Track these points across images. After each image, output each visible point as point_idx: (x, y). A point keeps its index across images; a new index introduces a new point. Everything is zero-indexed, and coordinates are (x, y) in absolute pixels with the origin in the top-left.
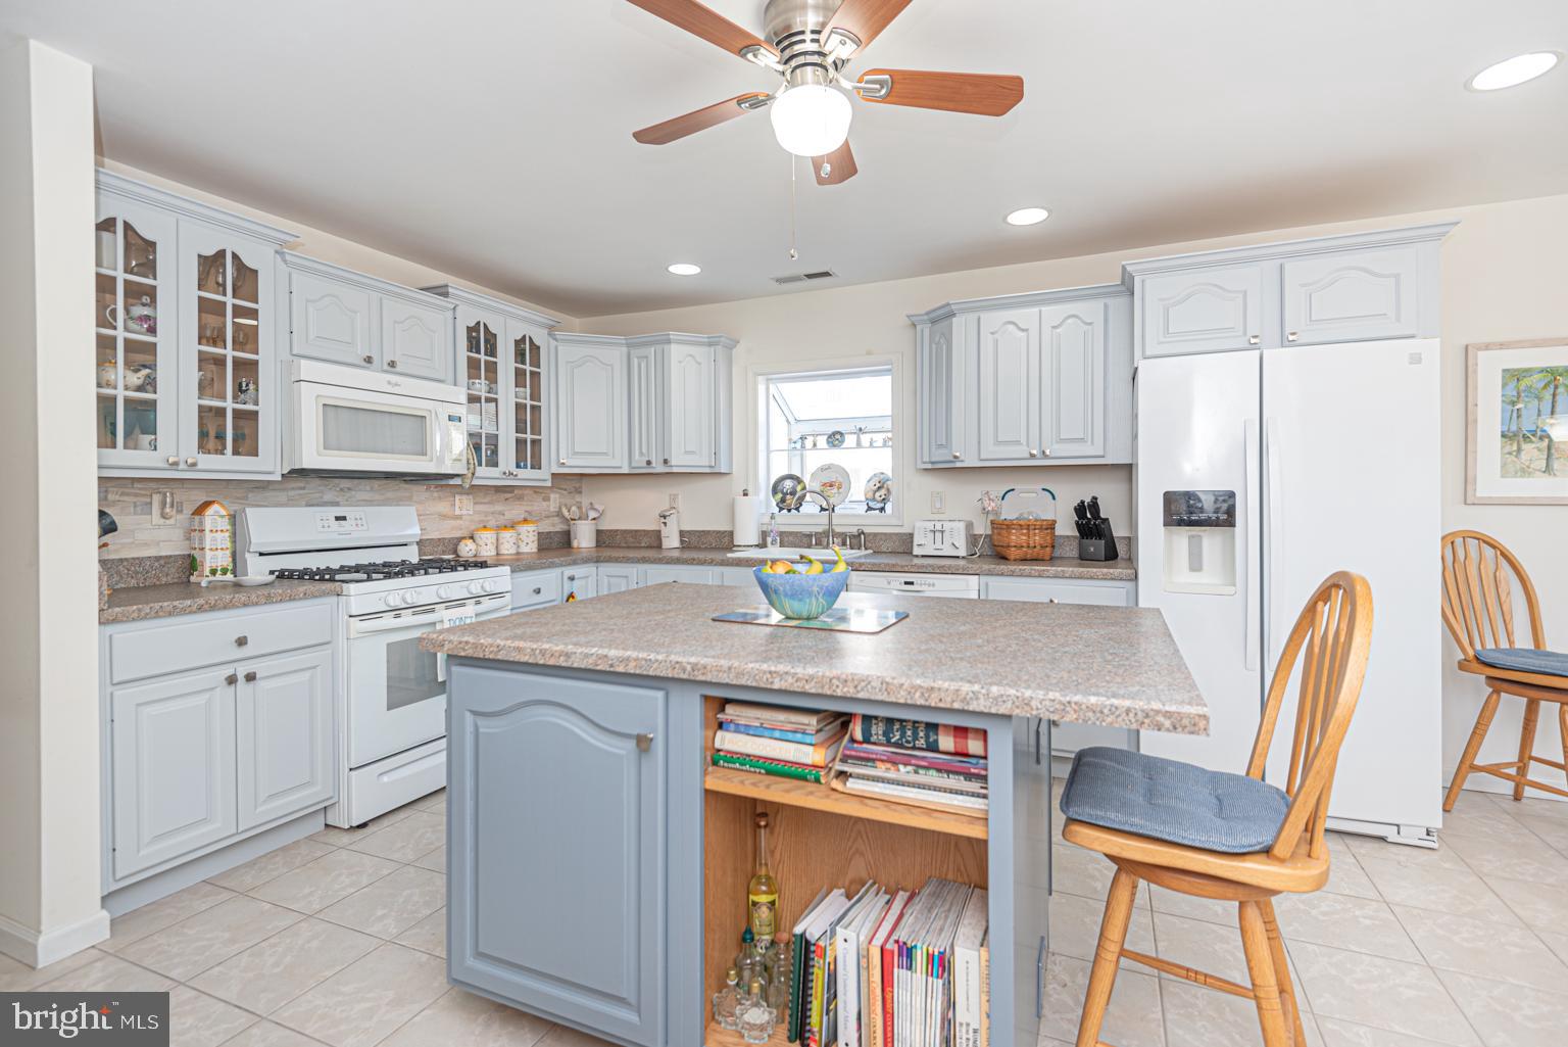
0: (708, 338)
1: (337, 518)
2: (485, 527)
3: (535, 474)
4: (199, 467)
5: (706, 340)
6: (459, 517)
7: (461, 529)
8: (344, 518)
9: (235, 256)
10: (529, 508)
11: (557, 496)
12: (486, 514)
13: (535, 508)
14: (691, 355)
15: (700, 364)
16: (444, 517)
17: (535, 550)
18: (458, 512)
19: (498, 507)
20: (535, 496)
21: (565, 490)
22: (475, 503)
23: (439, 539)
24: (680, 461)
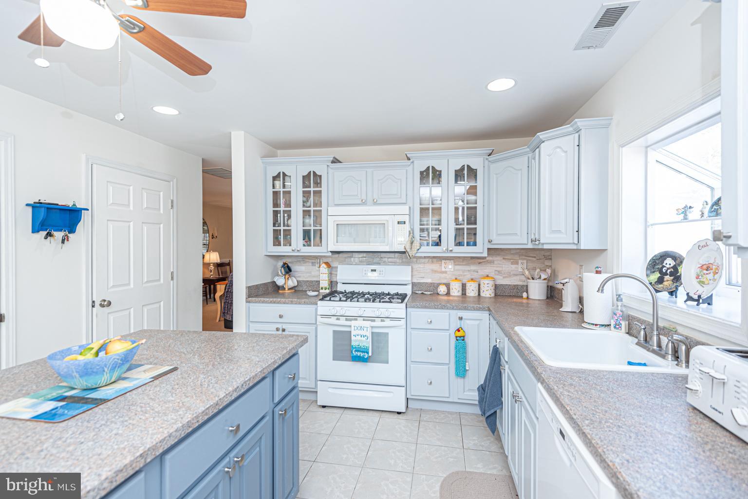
0: (571, 126)
1: (372, 270)
2: (456, 279)
3: (471, 249)
4: (302, 251)
5: (571, 129)
6: (446, 272)
7: (446, 279)
8: (375, 270)
9: (314, 172)
10: (498, 269)
11: (525, 261)
12: (464, 271)
13: (504, 269)
14: (560, 147)
15: (566, 152)
16: (435, 272)
17: (493, 295)
18: (443, 269)
19: (473, 268)
20: (504, 261)
21: (535, 257)
22: (456, 265)
23: (431, 283)
24: (549, 239)
